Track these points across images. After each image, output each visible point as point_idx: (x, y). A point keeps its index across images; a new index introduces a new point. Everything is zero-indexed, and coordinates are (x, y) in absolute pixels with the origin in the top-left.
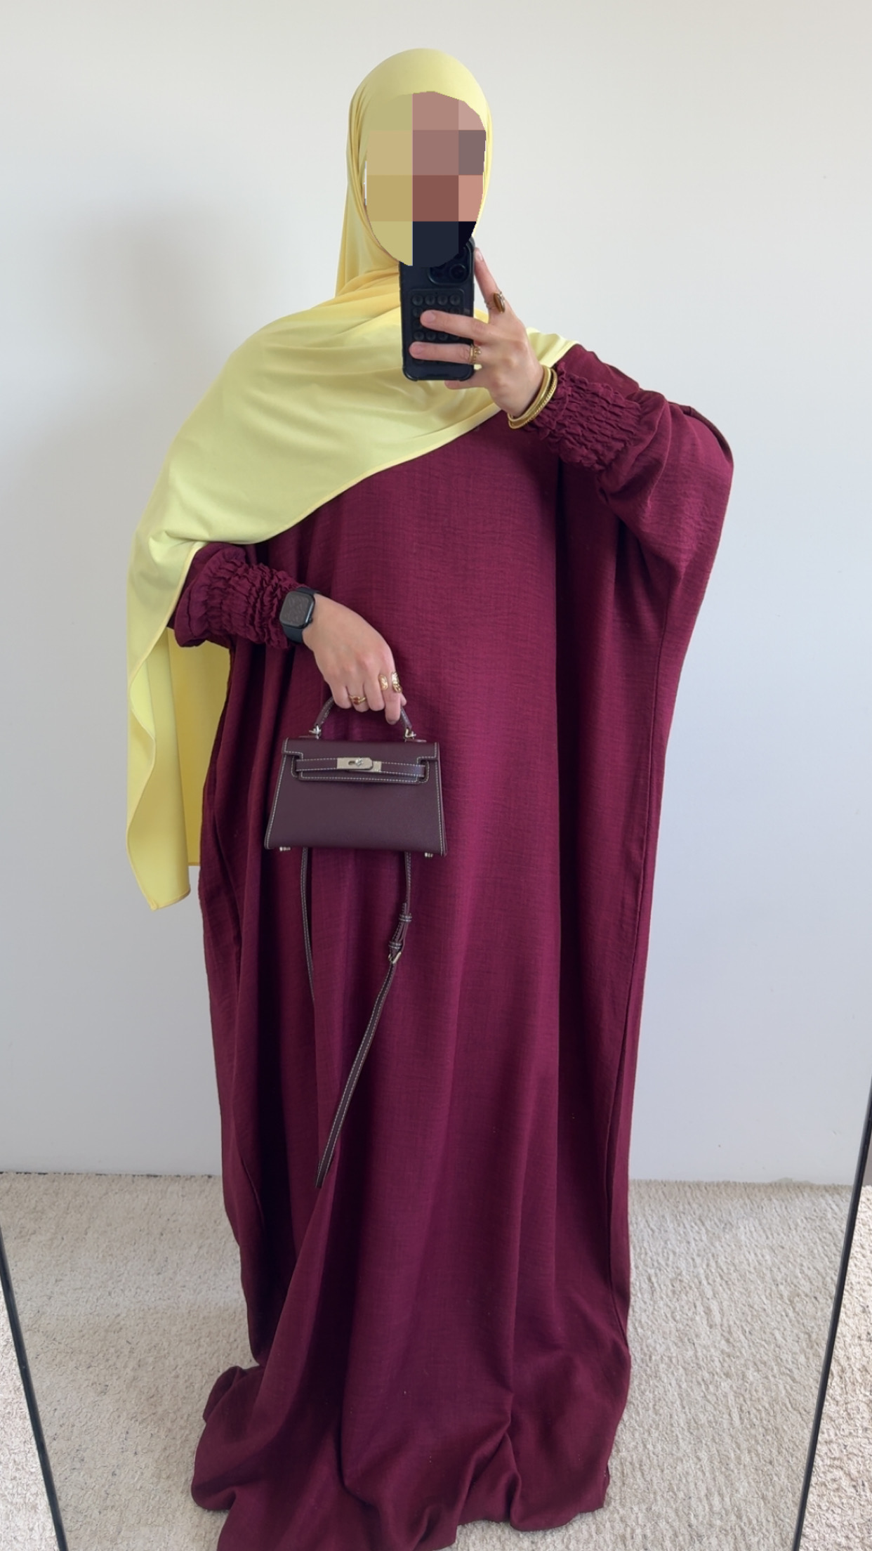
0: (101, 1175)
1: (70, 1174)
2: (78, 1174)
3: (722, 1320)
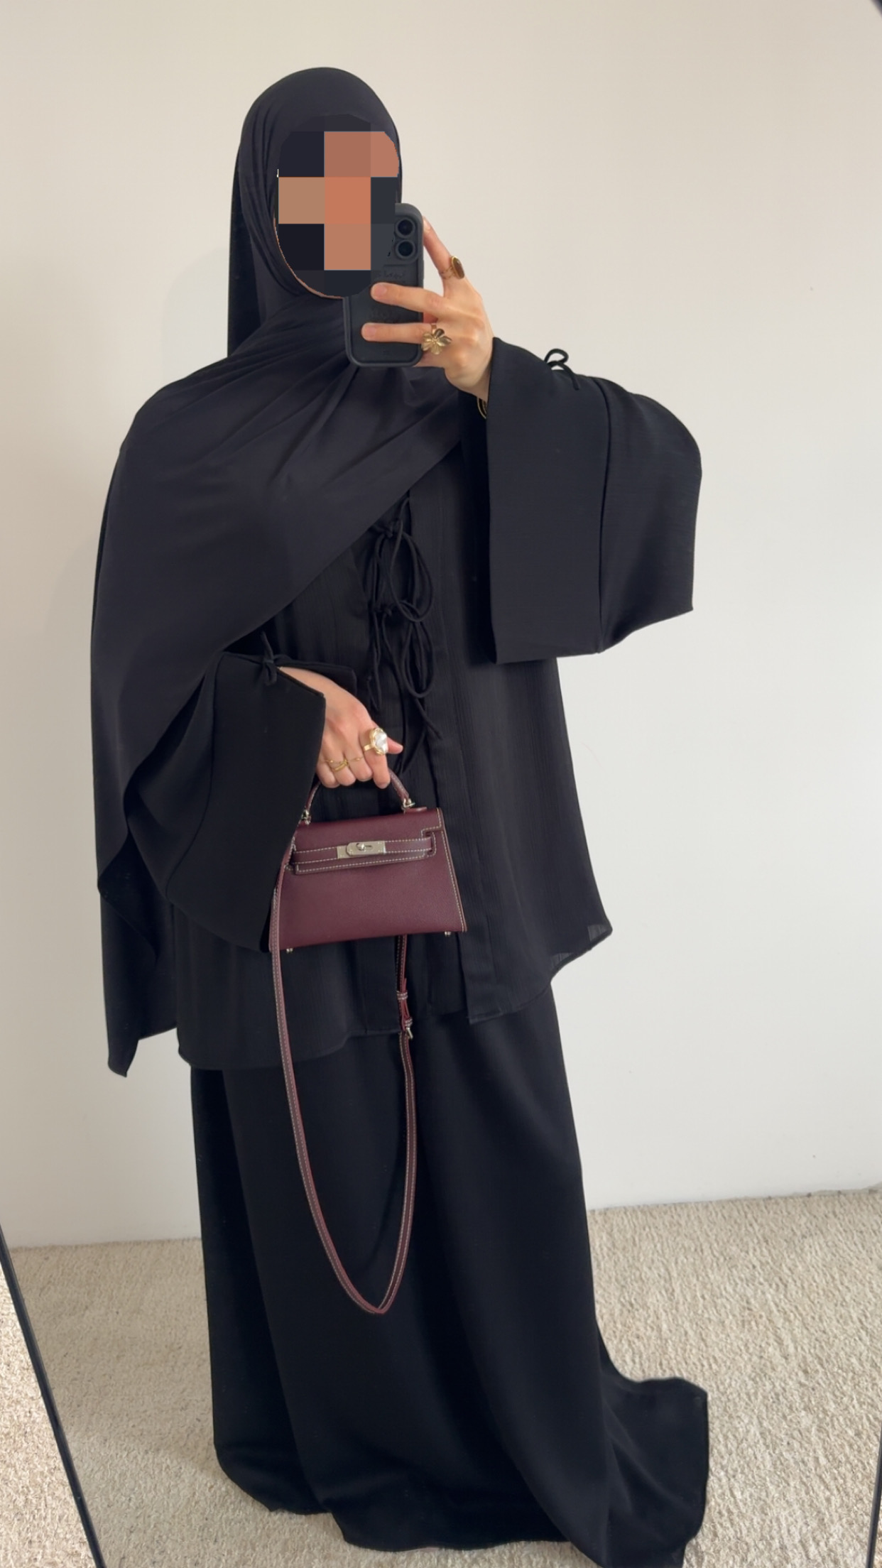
3: (796, 1348)
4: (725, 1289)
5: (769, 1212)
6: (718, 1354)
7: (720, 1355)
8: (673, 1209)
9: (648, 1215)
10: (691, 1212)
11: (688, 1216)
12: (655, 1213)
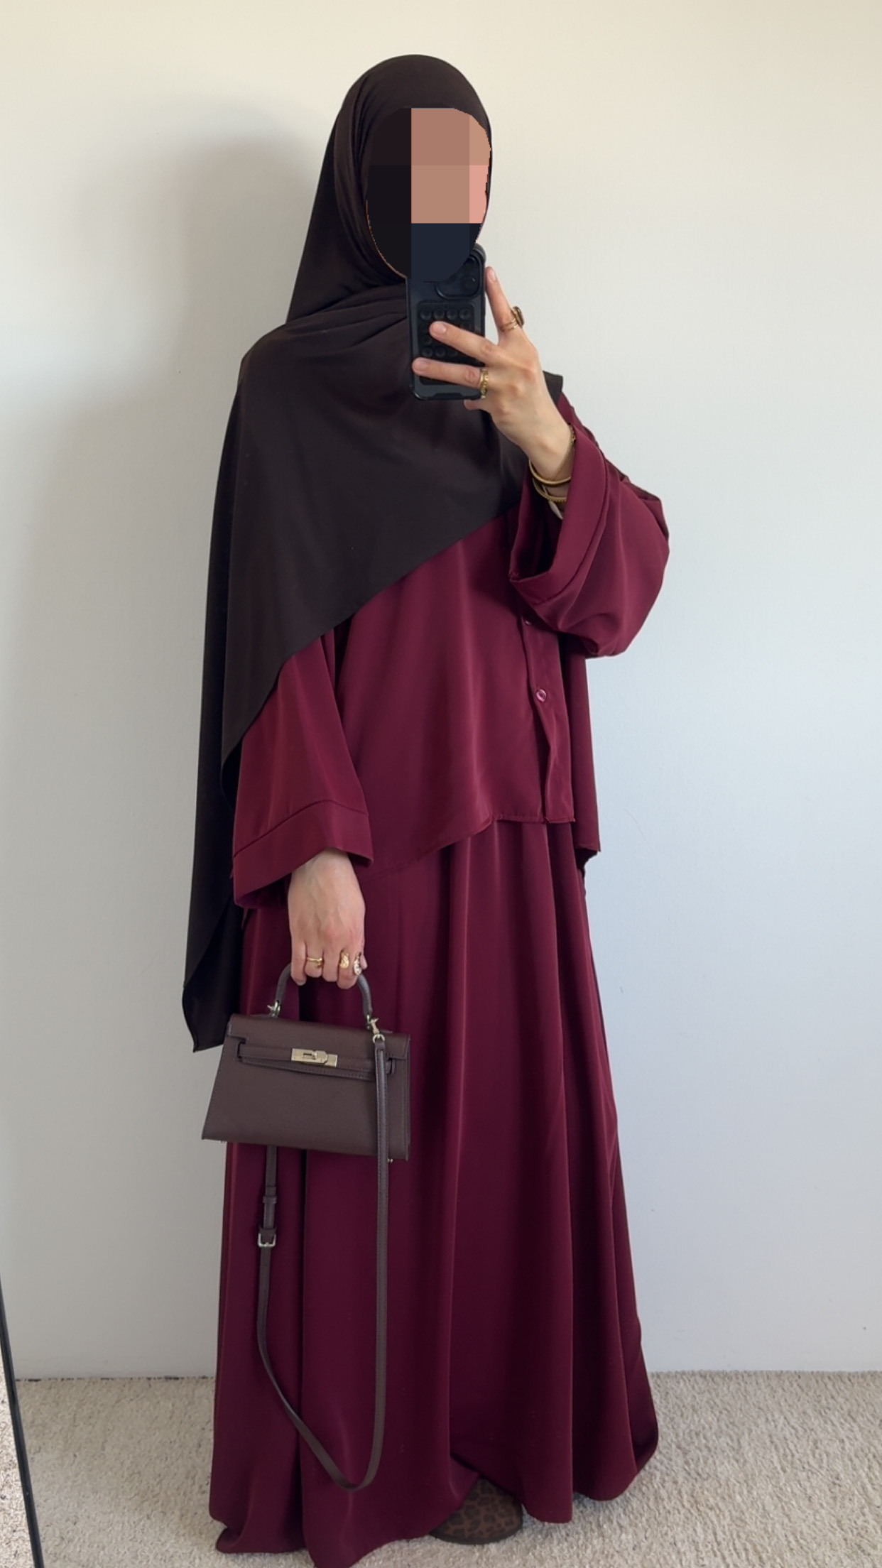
0: (108, 1379)
1: (69, 1379)
2: (79, 1379)
4: (808, 1463)
5: (853, 1384)
6: (805, 1530)
7: (809, 1531)
8: (740, 1377)
9: (711, 1380)
10: (761, 1380)
11: (757, 1383)
12: (717, 1379)
